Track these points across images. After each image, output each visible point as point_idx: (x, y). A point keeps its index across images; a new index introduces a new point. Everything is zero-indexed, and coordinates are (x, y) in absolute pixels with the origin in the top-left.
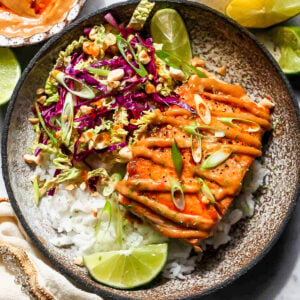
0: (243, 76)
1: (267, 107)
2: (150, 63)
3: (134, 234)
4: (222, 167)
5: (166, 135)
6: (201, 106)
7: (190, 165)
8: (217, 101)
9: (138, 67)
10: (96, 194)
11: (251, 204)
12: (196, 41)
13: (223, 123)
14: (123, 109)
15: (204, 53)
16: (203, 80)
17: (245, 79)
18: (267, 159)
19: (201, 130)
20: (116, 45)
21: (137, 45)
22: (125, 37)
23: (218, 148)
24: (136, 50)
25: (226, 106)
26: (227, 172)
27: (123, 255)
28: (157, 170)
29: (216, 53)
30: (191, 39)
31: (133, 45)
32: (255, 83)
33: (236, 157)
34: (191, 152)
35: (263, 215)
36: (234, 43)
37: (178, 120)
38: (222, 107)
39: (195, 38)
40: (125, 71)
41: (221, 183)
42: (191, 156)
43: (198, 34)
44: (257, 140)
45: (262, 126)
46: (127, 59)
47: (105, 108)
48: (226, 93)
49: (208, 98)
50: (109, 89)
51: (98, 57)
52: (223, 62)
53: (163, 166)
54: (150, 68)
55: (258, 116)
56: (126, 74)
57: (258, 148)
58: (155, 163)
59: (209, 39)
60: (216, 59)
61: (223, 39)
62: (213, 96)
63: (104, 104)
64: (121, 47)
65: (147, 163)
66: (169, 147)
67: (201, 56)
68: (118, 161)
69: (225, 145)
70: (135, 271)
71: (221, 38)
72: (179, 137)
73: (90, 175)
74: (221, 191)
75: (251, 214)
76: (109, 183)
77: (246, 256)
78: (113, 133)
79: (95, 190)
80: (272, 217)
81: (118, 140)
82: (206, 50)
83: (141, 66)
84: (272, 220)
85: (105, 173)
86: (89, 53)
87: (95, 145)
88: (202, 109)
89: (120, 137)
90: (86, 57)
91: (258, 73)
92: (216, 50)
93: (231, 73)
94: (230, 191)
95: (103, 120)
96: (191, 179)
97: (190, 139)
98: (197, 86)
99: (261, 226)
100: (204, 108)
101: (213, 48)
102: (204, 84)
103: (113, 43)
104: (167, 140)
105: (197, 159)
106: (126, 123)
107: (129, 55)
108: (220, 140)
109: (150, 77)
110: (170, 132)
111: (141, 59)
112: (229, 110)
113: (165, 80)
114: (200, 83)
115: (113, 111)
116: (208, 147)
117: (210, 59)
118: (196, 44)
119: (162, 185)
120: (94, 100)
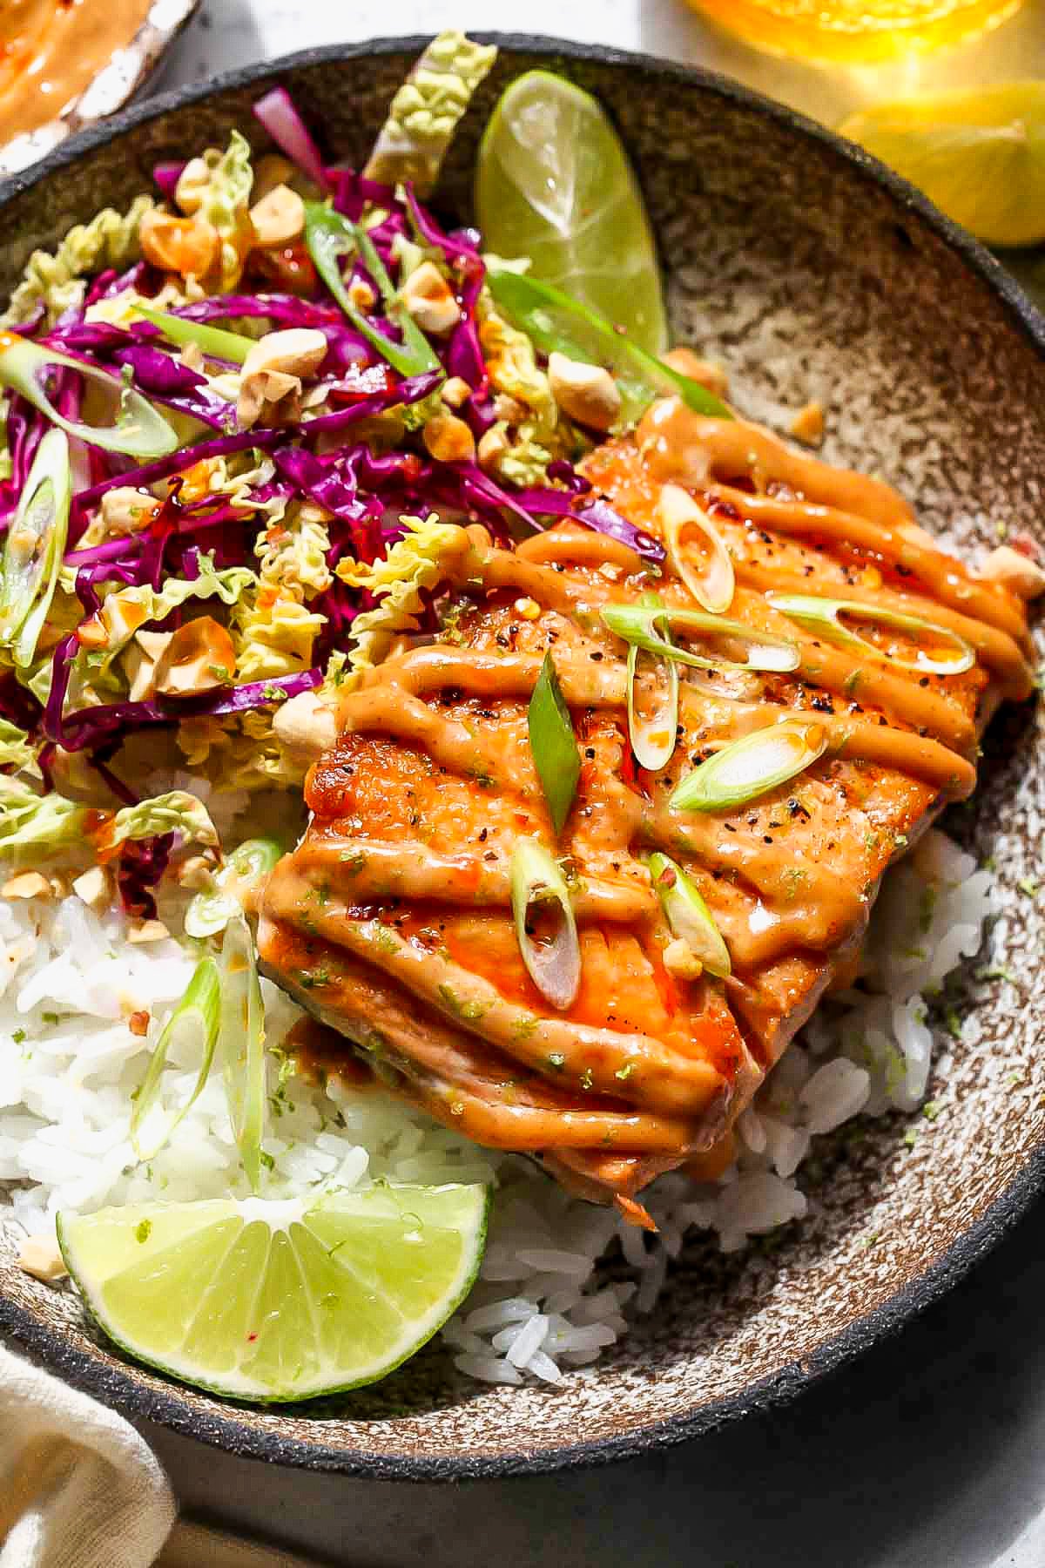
0: (907, 448)
1: (1014, 584)
2: (458, 327)
3: (323, 1140)
4: (779, 811)
5: (510, 642)
6: (691, 534)
7: (616, 787)
8: (767, 527)
9: (397, 336)
10: (153, 930)
11: (916, 1044)
12: (690, 278)
13: (795, 620)
14: (311, 516)
15: (727, 339)
16: (709, 428)
17: (915, 464)
18: (1002, 843)
20: (299, 243)
21: (400, 243)
22: (355, 215)
24: (396, 272)
25: (816, 559)
26: (800, 836)
27: (260, 1227)
28: (456, 797)
29: (780, 335)
30: (666, 268)
31: (383, 245)
32: (964, 480)
33: (849, 774)
34: (623, 729)
35: (972, 1097)
36: (868, 282)
37: (573, 584)
38: (792, 558)
39: (689, 258)
40: (333, 346)
41: (765, 884)
43: (702, 239)
44: (956, 711)
45: (984, 660)
46: (349, 304)
47: (222, 500)
48: (814, 498)
50: (248, 411)
51: (212, 278)
52: (813, 381)
53: (482, 782)
54: (458, 350)
55: (966, 609)
56: (333, 363)
57: (960, 747)
58: (447, 768)
59: (752, 265)
60: (780, 366)
61: (820, 263)
63: (219, 483)
64: (324, 250)
65: (404, 762)
66: (520, 695)
67: (711, 349)
68: (270, 768)
69: (797, 715)
70: (317, 1314)
71: (809, 262)
72: (573, 656)
73: (126, 824)
74: (761, 921)
75: (916, 1091)
76: (220, 879)
77: (875, 1282)
78: (253, 622)
79: (150, 914)
80: (1017, 1102)
81: (276, 661)
82: (734, 323)
83: (412, 335)
84: (1015, 1116)
85: (199, 817)
86: (169, 260)
87: (160, 676)
88: (694, 551)
89: (284, 643)
90: (152, 280)
91: (980, 426)
92: (785, 320)
93: (852, 434)
94: (810, 922)
95: (205, 563)
96: (622, 857)
98: (677, 446)
99: (959, 1147)
100: (706, 544)
101: (766, 312)
102: (710, 444)
103: (289, 229)
104: (510, 661)
106: (320, 578)
107: (359, 285)
109: (454, 389)
110: (526, 630)
111: (418, 304)
112: (830, 572)
113: (525, 409)
114: (693, 440)
115: (260, 520)
116: (711, 714)
117: (752, 367)
118: (690, 294)
119: (474, 875)
120: (170, 466)
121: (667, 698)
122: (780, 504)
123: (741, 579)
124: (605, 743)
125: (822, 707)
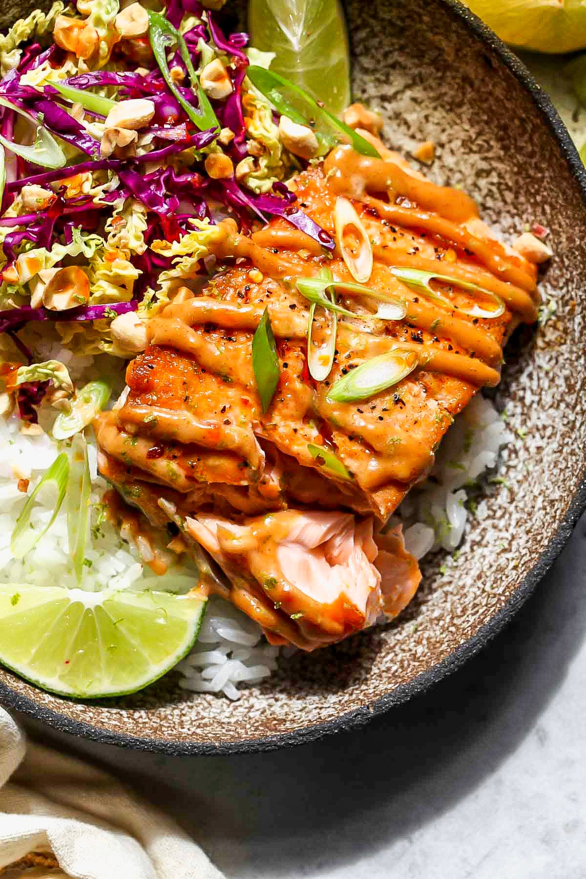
0: (479, 174)
1: (530, 256)
2: (231, 96)
3: (121, 553)
4: (387, 402)
5: (245, 296)
6: (351, 230)
7: (298, 385)
8: (394, 223)
9: (194, 102)
10: (35, 429)
11: (458, 518)
12: (366, 62)
13: (405, 283)
14: (138, 208)
15: (384, 98)
17: (483, 183)
18: (510, 405)
19: (341, 296)
20: (146, 37)
21: (202, 45)
22: (175, 19)
23: (381, 350)
24: (197, 60)
25: (420, 242)
26: (399, 415)
28: (210, 387)
29: (414, 100)
30: (353, 55)
31: (192, 43)
32: (509, 196)
33: (429, 379)
34: (304, 351)
35: (479, 551)
36: (466, 79)
37: (283, 261)
38: (408, 242)
39: (367, 51)
40: (158, 107)
41: (377, 446)
42: (305, 362)
43: (375, 42)
44: (491, 341)
46: (170, 80)
47: (89, 198)
48: (424, 206)
49: (373, 214)
50: (106, 148)
51: (93, 60)
52: (430, 127)
53: (225, 378)
54: (228, 111)
55: (503, 277)
56: (159, 118)
57: (491, 363)
58: (205, 369)
59: (401, 59)
60: (411, 117)
61: (440, 65)
62: (388, 208)
63: (87, 189)
64: (159, 44)
65: (182, 365)
66: (249, 329)
67: (375, 103)
68: (106, 348)
69: (402, 343)
70: (103, 654)
71: (434, 62)
72: (279, 306)
73: (23, 374)
74: (374, 465)
75: (454, 544)
76: (73, 404)
77: (415, 657)
78: (101, 268)
79: (34, 420)
80: (502, 561)
81: (112, 291)
82: (389, 90)
83: (203, 102)
84: (501, 570)
85: (64, 375)
86: (69, 47)
87: (47, 297)
88: (351, 240)
89: (119, 282)
90: (59, 57)
91: (521, 169)
92: (418, 92)
93: (449, 161)
94: (401, 469)
95: (76, 233)
96: (298, 425)
97: (309, 315)
99: (468, 581)
100: (359, 236)
101: (408, 87)
102: (366, 173)
103: (141, 30)
105: (319, 373)
106: (140, 248)
107: (178, 69)
108: (390, 329)
109: (226, 134)
110: (255, 289)
111: (207, 84)
112: (428, 251)
113: (264, 149)
114: (357, 170)
115: (108, 211)
116: (354, 342)
117: (397, 116)
118: (366, 71)
119: (216, 433)
120: (61, 174)
121: (331, 332)
122: (404, 209)
123: (377, 258)
124: (293, 358)
125: (418, 340)
